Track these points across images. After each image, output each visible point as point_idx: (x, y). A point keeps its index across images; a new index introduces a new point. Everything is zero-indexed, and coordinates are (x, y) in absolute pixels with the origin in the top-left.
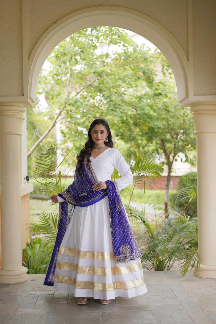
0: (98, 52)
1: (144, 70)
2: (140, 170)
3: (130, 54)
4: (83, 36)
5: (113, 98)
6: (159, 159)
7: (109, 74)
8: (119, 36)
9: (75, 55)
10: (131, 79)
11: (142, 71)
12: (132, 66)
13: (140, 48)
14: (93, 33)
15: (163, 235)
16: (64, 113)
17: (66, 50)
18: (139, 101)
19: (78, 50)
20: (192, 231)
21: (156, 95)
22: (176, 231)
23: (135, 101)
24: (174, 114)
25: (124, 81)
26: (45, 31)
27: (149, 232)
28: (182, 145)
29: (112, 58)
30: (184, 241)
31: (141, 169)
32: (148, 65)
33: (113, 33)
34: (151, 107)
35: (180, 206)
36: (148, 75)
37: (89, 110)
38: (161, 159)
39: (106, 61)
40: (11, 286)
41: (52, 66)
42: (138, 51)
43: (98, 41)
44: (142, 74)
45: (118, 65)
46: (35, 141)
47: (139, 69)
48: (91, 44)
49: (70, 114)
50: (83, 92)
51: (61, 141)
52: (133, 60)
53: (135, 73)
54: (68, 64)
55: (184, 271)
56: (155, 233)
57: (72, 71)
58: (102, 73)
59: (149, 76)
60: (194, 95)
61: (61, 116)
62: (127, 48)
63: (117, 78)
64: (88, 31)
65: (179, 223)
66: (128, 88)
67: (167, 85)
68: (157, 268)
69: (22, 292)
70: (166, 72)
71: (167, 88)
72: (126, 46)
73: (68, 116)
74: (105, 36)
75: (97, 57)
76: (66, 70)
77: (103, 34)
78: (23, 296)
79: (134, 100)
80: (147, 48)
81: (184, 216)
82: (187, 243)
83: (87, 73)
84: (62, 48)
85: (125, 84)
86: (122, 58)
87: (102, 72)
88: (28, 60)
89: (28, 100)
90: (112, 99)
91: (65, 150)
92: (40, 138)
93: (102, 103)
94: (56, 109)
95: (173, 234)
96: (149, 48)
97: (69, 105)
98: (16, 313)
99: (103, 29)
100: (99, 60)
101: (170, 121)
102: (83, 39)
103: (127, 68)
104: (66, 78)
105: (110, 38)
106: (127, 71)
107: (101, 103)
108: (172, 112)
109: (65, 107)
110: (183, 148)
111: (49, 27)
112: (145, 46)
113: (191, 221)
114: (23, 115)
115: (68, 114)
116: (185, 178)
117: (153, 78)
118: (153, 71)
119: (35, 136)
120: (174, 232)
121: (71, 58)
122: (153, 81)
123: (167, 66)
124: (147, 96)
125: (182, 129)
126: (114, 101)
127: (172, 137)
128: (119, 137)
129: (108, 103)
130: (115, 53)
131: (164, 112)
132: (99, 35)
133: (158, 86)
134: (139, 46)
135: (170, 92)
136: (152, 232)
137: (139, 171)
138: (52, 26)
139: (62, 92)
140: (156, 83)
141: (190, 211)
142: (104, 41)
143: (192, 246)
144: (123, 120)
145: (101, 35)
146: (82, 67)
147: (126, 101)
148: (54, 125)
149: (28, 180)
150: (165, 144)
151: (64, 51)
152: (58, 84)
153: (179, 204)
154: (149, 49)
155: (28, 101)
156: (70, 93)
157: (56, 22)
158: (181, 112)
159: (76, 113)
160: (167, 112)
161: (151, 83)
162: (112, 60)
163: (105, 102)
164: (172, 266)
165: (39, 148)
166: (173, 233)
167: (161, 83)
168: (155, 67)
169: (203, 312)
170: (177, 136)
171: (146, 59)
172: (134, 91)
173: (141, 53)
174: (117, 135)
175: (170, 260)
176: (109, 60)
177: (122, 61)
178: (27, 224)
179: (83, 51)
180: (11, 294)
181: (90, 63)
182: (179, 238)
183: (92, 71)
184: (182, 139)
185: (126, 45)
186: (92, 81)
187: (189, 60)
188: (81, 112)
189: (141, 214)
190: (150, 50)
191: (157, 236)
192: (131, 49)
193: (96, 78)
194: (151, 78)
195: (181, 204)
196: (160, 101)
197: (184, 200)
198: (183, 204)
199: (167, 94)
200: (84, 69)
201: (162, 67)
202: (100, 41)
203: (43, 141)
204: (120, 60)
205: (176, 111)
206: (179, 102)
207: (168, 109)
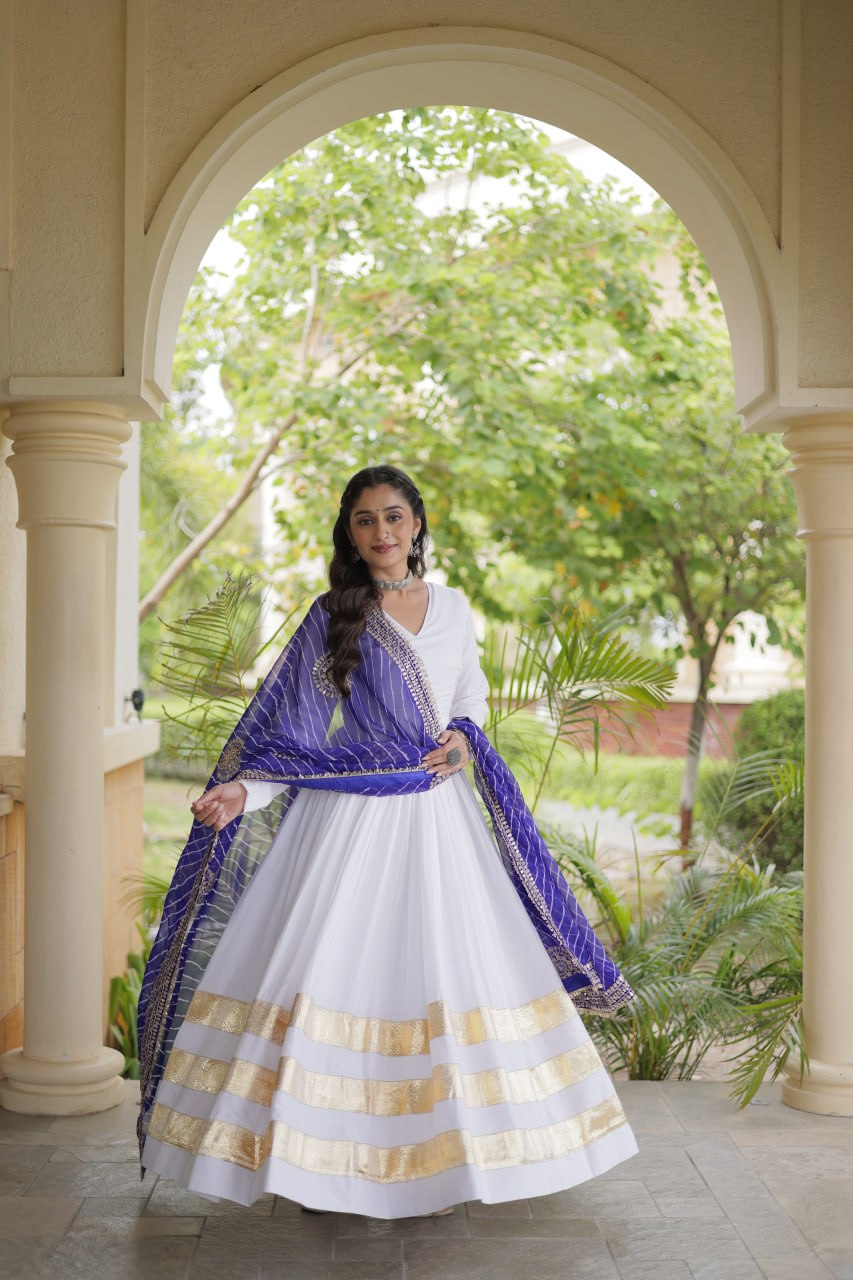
0: (429, 205)
1: (610, 281)
2: (577, 680)
3: (557, 215)
4: (369, 141)
5: (485, 386)
6: (666, 635)
7: (471, 293)
8: (513, 146)
9: (338, 217)
10: (555, 313)
11: (602, 283)
12: (562, 262)
13: (594, 193)
14: (411, 132)
15: (667, 937)
16: (291, 444)
17: (304, 198)
18: (586, 402)
19: (351, 198)
20: (783, 926)
21: (654, 379)
22: (718, 926)
23: (572, 404)
24: (729, 459)
25: (531, 321)
26: (216, 120)
27: (610, 924)
28: (756, 583)
29: (484, 232)
30: (748, 964)
31: (582, 675)
32: (624, 261)
33: (492, 132)
34: (636, 425)
35: (743, 821)
36: (625, 299)
37: (390, 432)
38: (672, 634)
39: (460, 241)
40: (56, 1127)
41: (247, 259)
42: (589, 203)
43: (430, 162)
44: (601, 296)
45: (508, 259)
46: (173, 551)
47: (588, 275)
48: (401, 175)
49: (315, 450)
50: (367, 362)
51: (277, 555)
52: (566, 239)
53: (576, 292)
54: (309, 249)
55: (747, 1088)
56: (634, 930)
57: (326, 279)
58: (441, 289)
59: (629, 305)
60: (801, 386)
61: (276, 455)
62: (546, 193)
63: (502, 310)
64: (390, 122)
65: (731, 894)
66: (545, 348)
67: (699, 343)
68: (638, 1066)
69: (98, 1148)
70: (694, 287)
71: (700, 355)
72: (542, 185)
73: (308, 453)
74: (460, 144)
75: (424, 226)
76: (301, 274)
77: (449, 132)
78: (100, 1167)
79: (568, 398)
80: (623, 192)
81: (751, 864)
82: (760, 974)
83: (385, 288)
84: (290, 190)
85: (534, 332)
86: (525, 229)
87: (444, 284)
88: (146, 233)
89: (139, 392)
90: (479, 392)
91: (289, 589)
92: (191, 540)
93: (440, 407)
94: (258, 429)
95: (705, 935)
96: (633, 194)
97: (311, 412)
98: (72, 1234)
99: (450, 113)
100: (432, 235)
101: (710, 483)
102: (370, 153)
103: (544, 269)
104: (299, 307)
105: (476, 150)
106: (540, 281)
107: (436, 405)
108: (716, 449)
109: (294, 420)
110: (762, 591)
111: (232, 105)
112: (617, 188)
113: (780, 887)
114: (120, 452)
115: (304, 447)
116: (764, 714)
117: (646, 311)
118: (644, 286)
119: (173, 530)
120: (708, 925)
121: (325, 228)
122: (645, 323)
123: (700, 267)
124: (620, 384)
125: (757, 519)
126: (487, 400)
127: (719, 548)
128: (507, 542)
129: (462, 407)
130: (497, 209)
131: (685, 451)
132: (436, 139)
133: (663, 341)
134: (590, 186)
135: (712, 369)
136: (621, 924)
137: (574, 684)
138: (241, 104)
139: (282, 363)
140: (656, 332)
141: (780, 845)
142: (453, 161)
143: (781, 984)
144: (522, 475)
145: (443, 139)
146: (364, 264)
147: (535, 401)
148: (249, 491)
149: (138, 706)
150: (687, 576)
151: (296, 200)
152: (267, 328)
153: (739, 814)
154: (631, 198)
155: (139, 396)
156: (314, 364)
157: (258, 87)
158: (755, 450)
159: (337, 443)
160: (698, 449)
161: (635, 333)
162: (484, 239)
163: (453, 402)
164: (697, 1062)
165: (188, 580)
166: (706, 931)
167: (676, 333)
168: (652, 268)
169: (813, 1251)
170: (737, 545)
171: (617, 238)
172: (571, 362)
173: (598, 215)
174: (499, 536)
175: (691, 1038)
176: (473, 239)
177: (523, 240)
178: (126, 879)
179: (372, 200)
180: (56, 1158)
181: (397, 250)
182: (729, 953)
183: (406, 280)
184: (755, 557)
185: (539, 178)
186: (402, 321)
187: (783, 244)
188: (358, 442)
189: (580, 852)
190: (634, 200)
191: (642, 941)
192: (558, 195)
193: (417, 309)
194: (639, 310)
195: (747, 816)
196: (672, 406)
197: (758, 802)
198: (755, 816)
199: (701, 379)
200: (373, 271)
201: (680, 272)
202: (437, 162)
203: (204, 552)
204: (516, 240)
205: (733, 444)
206: (740, 413)
207: (702, 436)
